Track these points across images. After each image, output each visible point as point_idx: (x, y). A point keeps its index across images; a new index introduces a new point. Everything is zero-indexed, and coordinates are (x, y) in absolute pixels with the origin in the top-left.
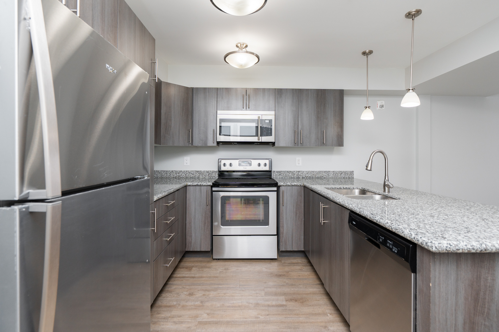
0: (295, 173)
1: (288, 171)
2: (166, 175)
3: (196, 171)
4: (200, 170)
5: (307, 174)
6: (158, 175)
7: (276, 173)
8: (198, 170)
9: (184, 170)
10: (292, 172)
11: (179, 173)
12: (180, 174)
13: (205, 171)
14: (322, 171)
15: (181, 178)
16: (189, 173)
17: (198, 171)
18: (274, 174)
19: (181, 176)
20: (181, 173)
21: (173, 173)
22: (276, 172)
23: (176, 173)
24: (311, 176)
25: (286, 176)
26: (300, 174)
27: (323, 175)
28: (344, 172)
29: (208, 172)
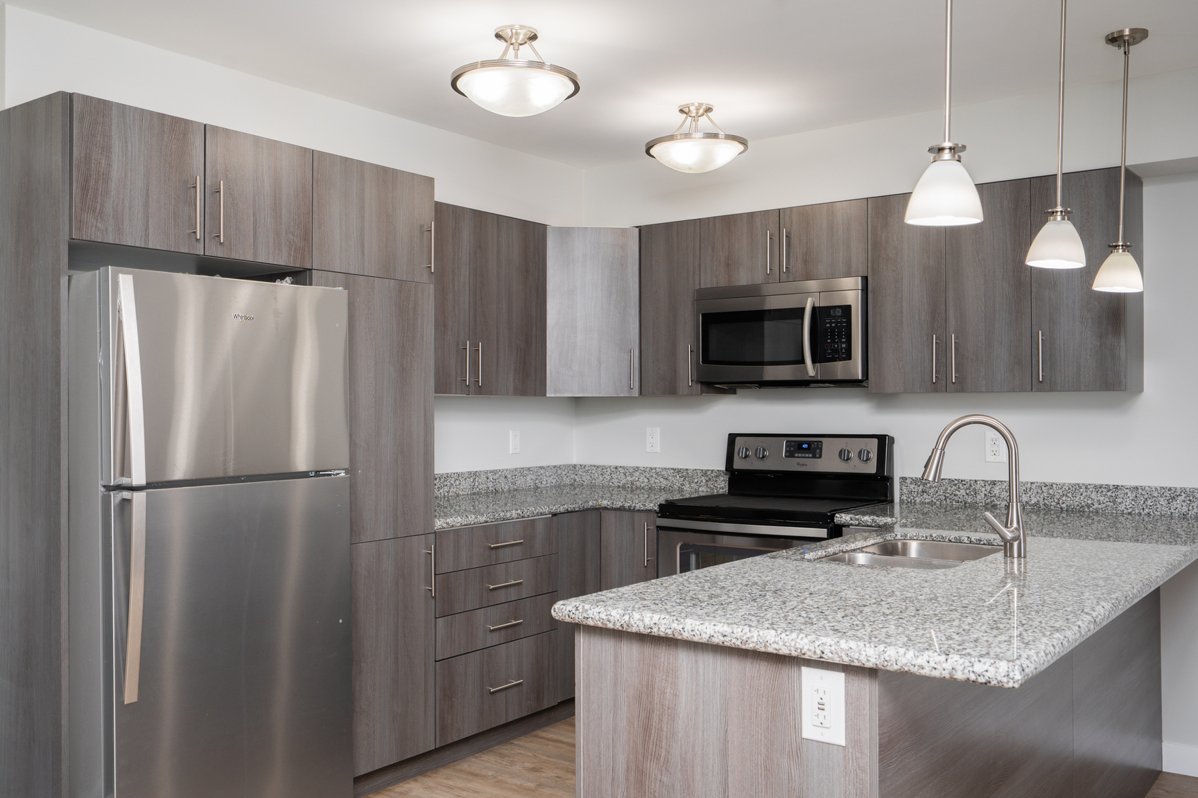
0: (978, 486)
1: (953, 477)
2: (601, 478)
3: (674, 470)
4: (685, 468)
5: (1026, 492)
6: (584, 478)
7: (912, 486)
8: (680, 467)
9: (646, 466)
10: (968, 485)
11: (631, 475)
12: (634, 478)
13: (699, 472)
14: (1087, 482)
15: (637, 488)
16: (657, 474)
17: (679, 471)
18: (904, 487)
19: (638, 484)
20: (638, 473)
21: (618, 473)
22: (911, 483)
23: (625, 475)
24: (1042, 503)
25: (946, 498)
26: (996, 491)
27: (1090, 502)
28: (1183, 490)
29: (705, 473)
